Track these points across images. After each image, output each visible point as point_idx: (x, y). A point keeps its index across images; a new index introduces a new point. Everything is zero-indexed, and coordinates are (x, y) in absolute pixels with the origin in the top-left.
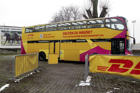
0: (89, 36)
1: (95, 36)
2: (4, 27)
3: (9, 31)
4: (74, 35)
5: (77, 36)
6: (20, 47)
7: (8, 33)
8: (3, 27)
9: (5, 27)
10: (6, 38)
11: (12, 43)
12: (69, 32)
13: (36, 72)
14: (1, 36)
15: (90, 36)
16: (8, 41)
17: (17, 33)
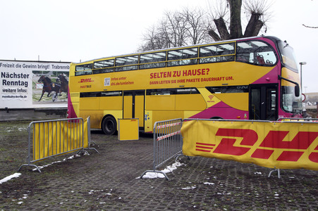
0: (202, 80)
1: (215, 79)
2: (38, 63)
3: (48, 72)
4: (172, 78)
5: (179, 81)
6: (66, 106)
7: (46, 75)
8: (36, 64)
9: (40, 64)
10: (42, 88)
11: (55, 97)
12: (161, 73)
13: (82, 154)
14: (33, 83)
15: (205, 80)
16: (46, 93)
17: (65, 75)
